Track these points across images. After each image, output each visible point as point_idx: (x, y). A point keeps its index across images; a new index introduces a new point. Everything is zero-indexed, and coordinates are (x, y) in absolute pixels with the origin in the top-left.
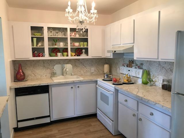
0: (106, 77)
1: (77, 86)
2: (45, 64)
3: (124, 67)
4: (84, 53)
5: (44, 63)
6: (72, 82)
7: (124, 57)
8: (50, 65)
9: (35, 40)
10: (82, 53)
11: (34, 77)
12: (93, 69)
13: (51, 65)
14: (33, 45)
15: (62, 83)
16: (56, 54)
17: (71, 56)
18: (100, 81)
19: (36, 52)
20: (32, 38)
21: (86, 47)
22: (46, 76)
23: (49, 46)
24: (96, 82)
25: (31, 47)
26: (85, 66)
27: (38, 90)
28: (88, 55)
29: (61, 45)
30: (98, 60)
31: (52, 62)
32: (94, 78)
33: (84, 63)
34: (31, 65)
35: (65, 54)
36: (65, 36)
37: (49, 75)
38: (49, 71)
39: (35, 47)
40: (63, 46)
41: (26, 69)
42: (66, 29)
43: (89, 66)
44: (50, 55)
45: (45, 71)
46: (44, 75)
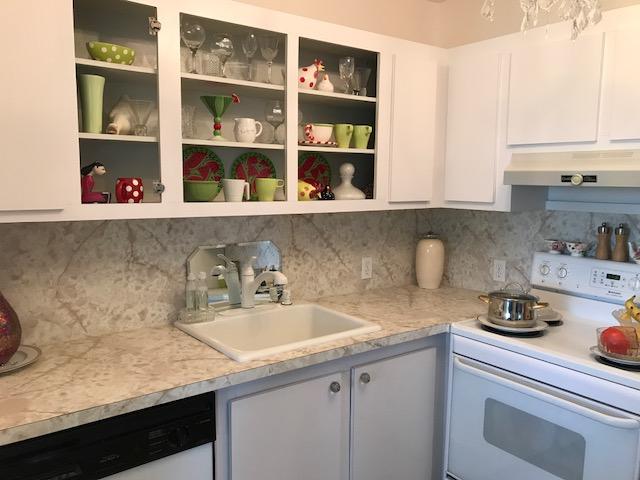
0: (507, 315)
1: (358, 372)
2: (137, 246)
4: (347, 183)
5: (132, 238)
8: (165, 249)
9: (96, 85)
10: (340, 182)
13: (170, 247)
15: (289, 367)
18: (467, 336)
19: (101, 170)
21: (362, 149)
22: (143, 314)
25: (75, 136)
26: (334, 250)
27: (153, 435)
29: (248, 133)
31: (177, 231)
33: (330, 236)
34: (53, 255)
37: (160, 311)
38: (158, 285)
39: (95, 133)
40: (258, 140)
43: (352, 249)
45: (138, 288)
46: (129, 312)
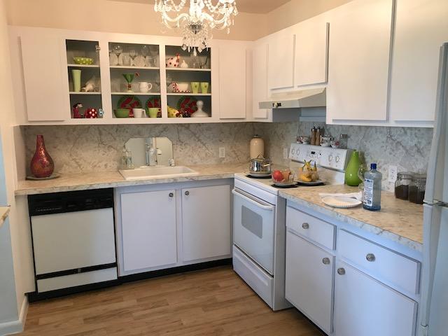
0: (256, 169)
1: (184, 191)
2: (102, 137)
3: (301, 145)
4: (200, 110)
5: (100, 134)
6: (172, 181)
7: (301, 119)
8: (115, 139)
9: (77, 74)
10: (197, 109)
11: (76, 168)
12: (223, 151)
13: (117, 138)
14: (72, 87)
15: (145, 183)
16: (132, 112)
17: (167, 116)
18: (241, 179)
19: (80, 106)
20: (70, 69)
21: (205, 94)
22: (106, 165)
23: (112, 91)
24: (231, 181)
25: (67, 93)
26: (202, 143)
27: (88, 201)
28: (210, 115)
29: (144, 88)
30: (236, 128)
31: (120, 131)
32: (224, 173)
33: (200, 136)
34: (68, 139)
35: (154, 110)
36: (154, 66)
37: (114, 165)
38: (112, 154)
39: (77, 92)
40: (148, 92)
41: (55, 148)
42: (156, 48)
43: (213, 142)
44: (116, 115)
45: (103, 154)
46: (100, 164)
